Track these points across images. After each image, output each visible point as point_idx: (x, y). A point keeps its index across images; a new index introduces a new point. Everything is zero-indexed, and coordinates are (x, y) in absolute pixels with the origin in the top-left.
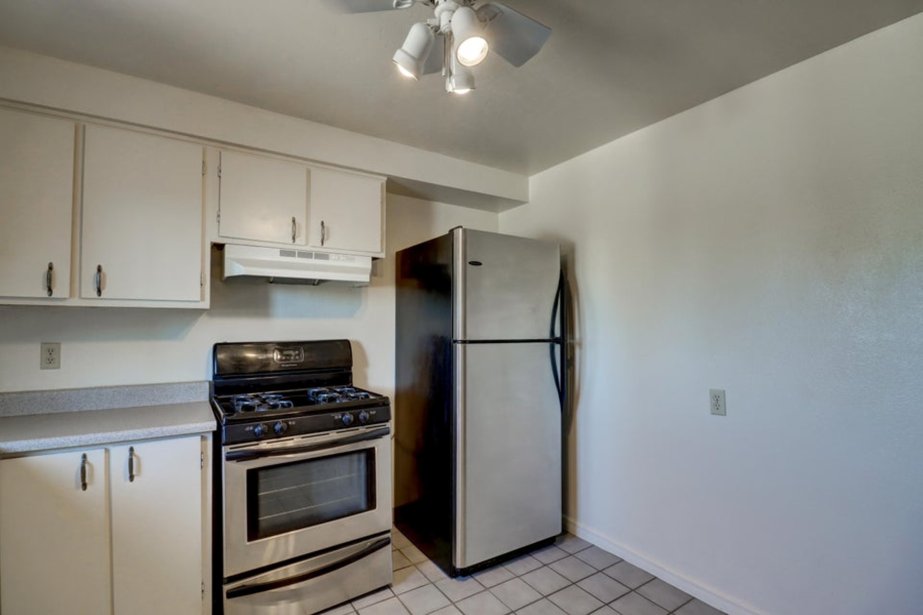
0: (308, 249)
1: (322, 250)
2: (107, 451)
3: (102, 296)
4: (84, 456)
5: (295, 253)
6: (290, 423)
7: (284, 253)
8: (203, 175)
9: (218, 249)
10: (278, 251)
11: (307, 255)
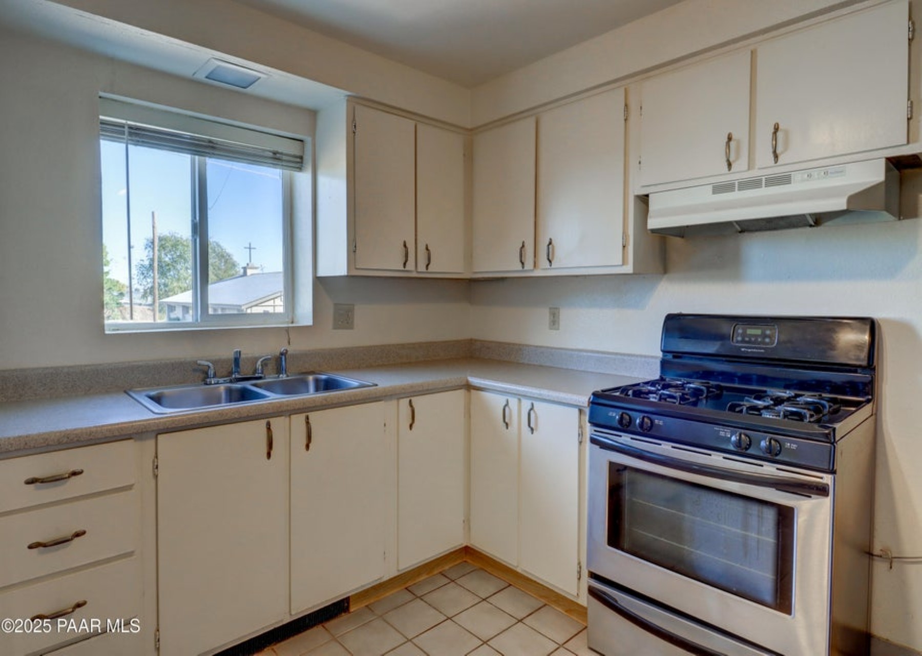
0: (754, 173)
1: (779, 170)
2: (520, 400)
3: (553, 266)
4: (507, 401)
5: (734, 184)
6: (656, 421)
7: (719, 189)
8: (626, 120)
9: (644, 200)
10: (710, 188)
11: (754, 184)
